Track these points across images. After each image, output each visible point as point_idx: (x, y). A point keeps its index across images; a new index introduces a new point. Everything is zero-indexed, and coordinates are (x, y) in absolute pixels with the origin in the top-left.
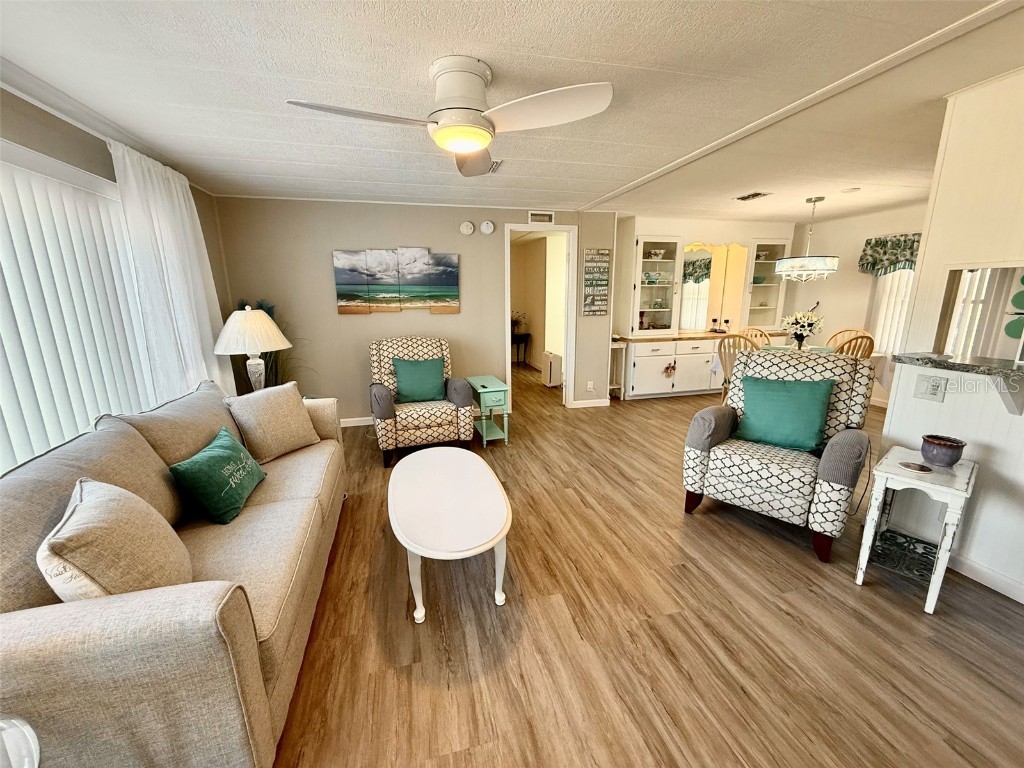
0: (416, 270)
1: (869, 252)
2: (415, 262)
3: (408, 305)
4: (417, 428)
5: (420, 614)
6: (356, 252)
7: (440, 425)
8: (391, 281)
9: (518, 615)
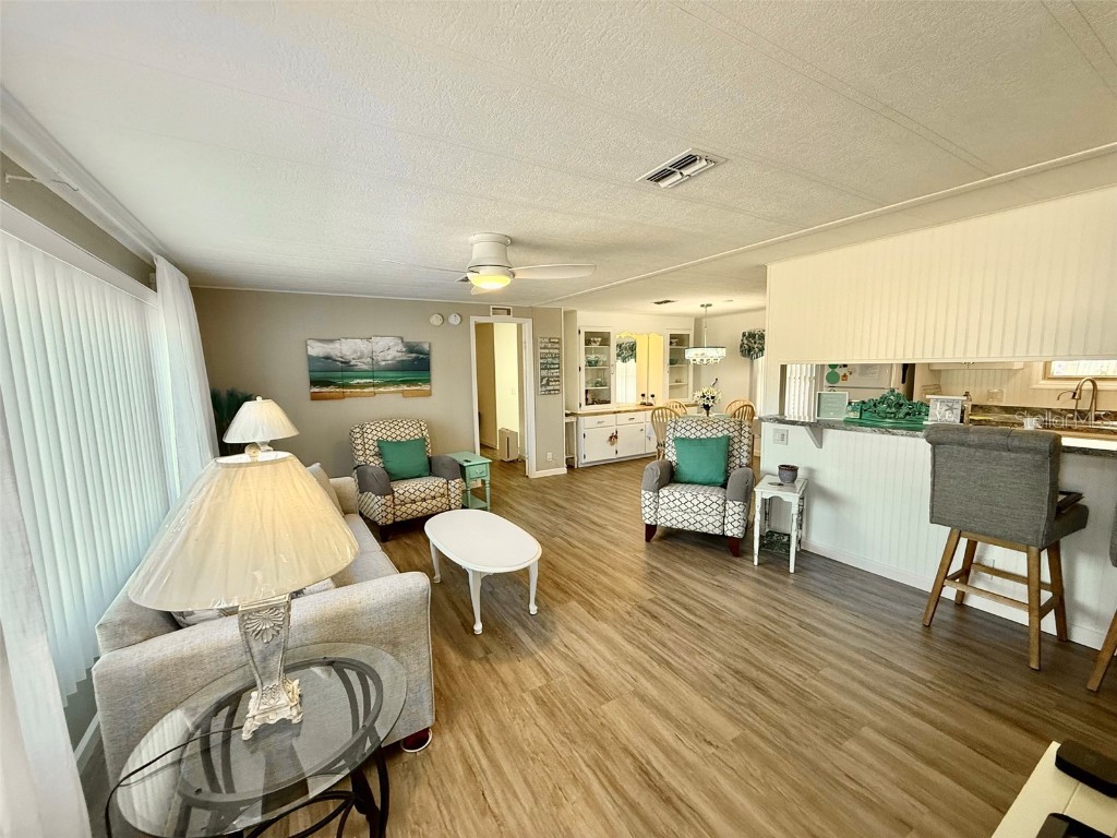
0: (389, 357)
1: (745, 342)
2: (388, 349)
3: (382, 389)
4: (414, 502)
5: (478, 627)
6: (332, 341)
7: (434, 498)
8: (365, 367)
9: (550, 617)
